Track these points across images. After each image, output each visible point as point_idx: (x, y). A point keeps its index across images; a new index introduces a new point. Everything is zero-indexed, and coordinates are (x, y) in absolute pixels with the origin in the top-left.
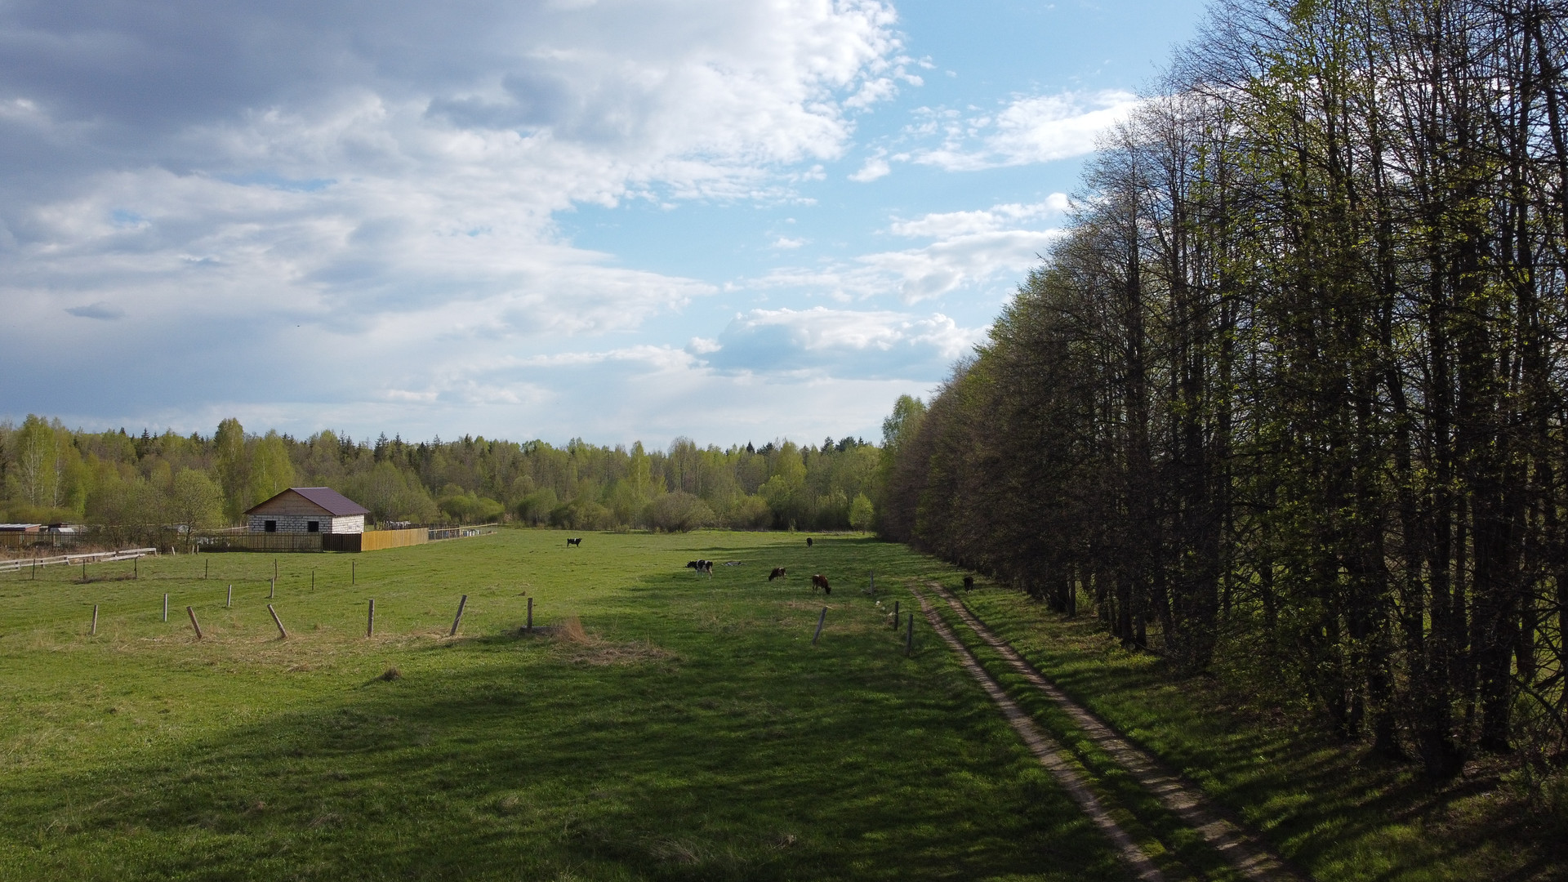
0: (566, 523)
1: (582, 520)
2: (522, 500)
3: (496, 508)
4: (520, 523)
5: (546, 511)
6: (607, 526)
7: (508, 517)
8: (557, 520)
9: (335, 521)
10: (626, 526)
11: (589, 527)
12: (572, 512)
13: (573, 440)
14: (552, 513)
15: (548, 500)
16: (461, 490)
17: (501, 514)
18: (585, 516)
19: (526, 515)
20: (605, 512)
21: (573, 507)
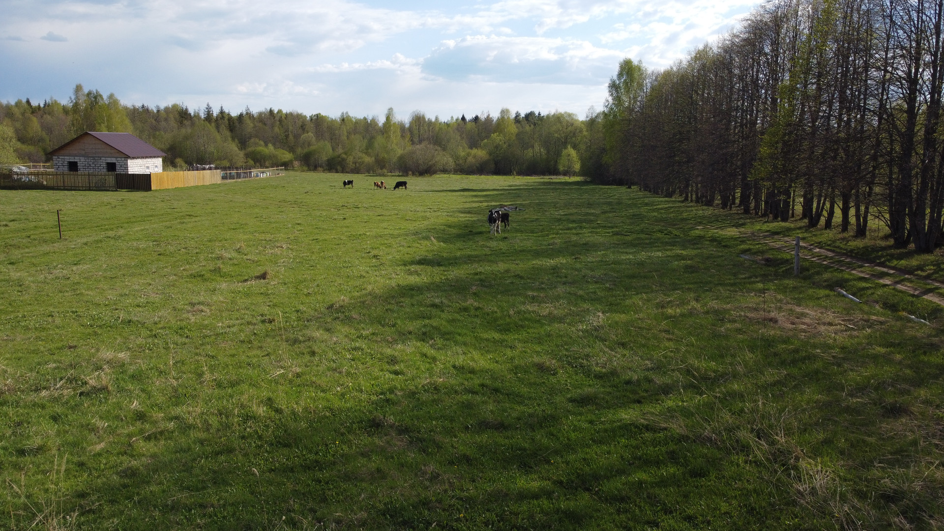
0: (339, 168)
1: (351, 165)
2: (306, 150)
3: (287, 156)
4: (305, 168)
5: (324, 158)
6: (369, 170)
7: (296, 164)
8: (334, 165)
9: (130, 162)
10: (385, 171)
11: (356, 171)
12: (344, 160)
13: (343, 113)
14: (328, 160)
15: (325, 150)
16: (262, 143)
17: (291, 162)
18: (353, 163)
19: (310, 162)
20: (368, 159)
21: (344, 156)
